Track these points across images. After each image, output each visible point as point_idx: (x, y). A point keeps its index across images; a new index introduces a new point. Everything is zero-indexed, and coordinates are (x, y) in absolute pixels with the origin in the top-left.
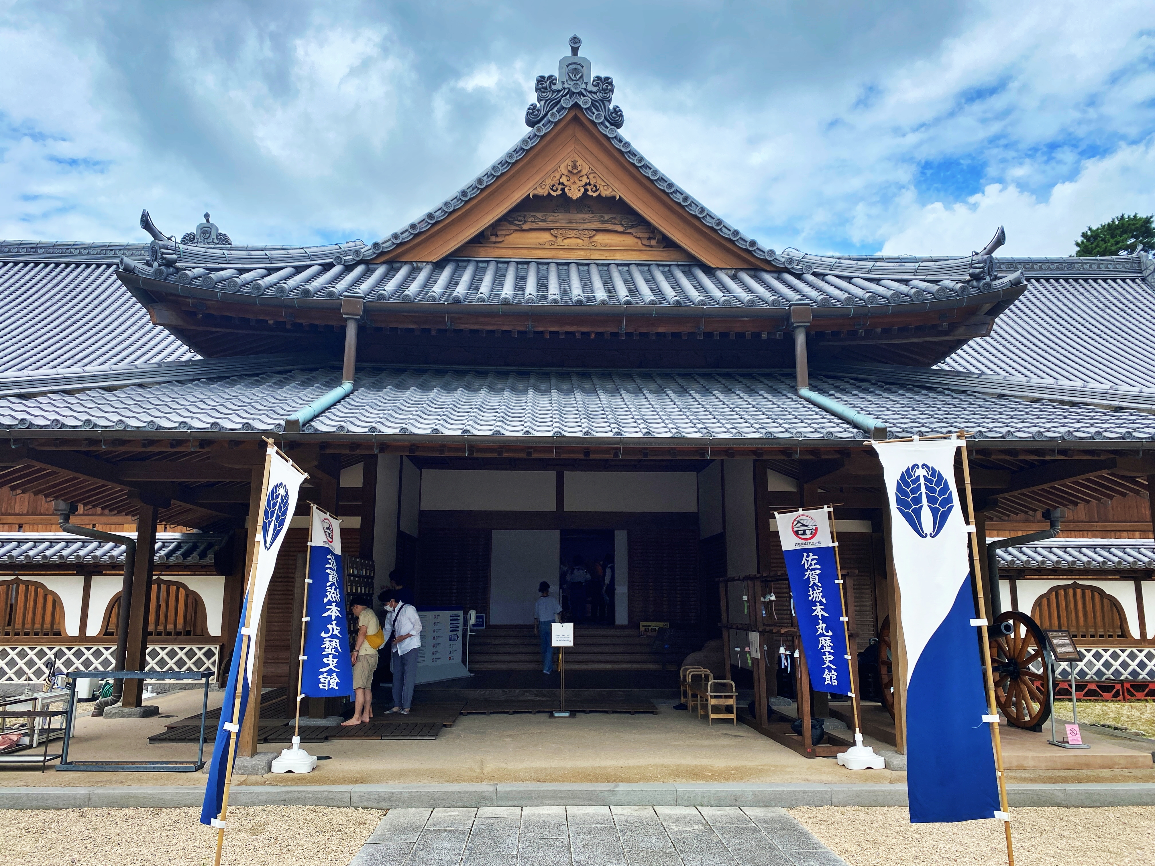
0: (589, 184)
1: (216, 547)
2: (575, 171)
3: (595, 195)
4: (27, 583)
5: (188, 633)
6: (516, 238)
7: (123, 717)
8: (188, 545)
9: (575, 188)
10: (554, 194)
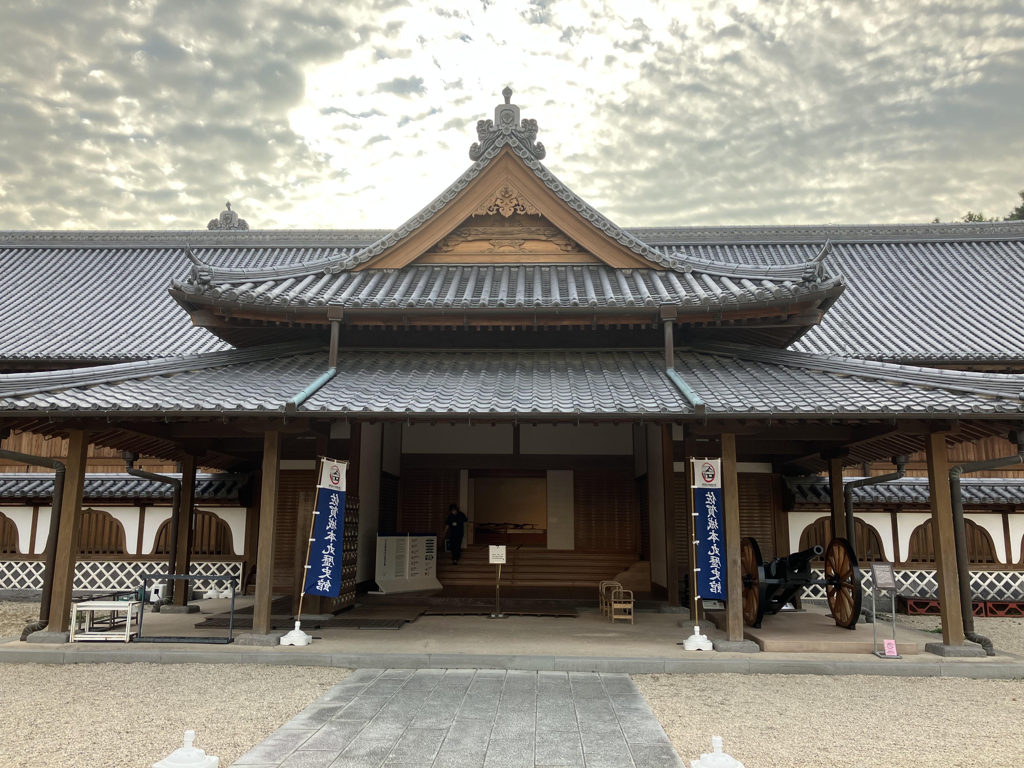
0: (518, 205)
1: (240, 485)
2: (507, 196)
3: (522, 213)
4: (98, 513)
5: (219, 553)
6: (463, 247)
7: (174, 613)
8: (218, 483)
9: (507, 208)
10: (491, 213)
